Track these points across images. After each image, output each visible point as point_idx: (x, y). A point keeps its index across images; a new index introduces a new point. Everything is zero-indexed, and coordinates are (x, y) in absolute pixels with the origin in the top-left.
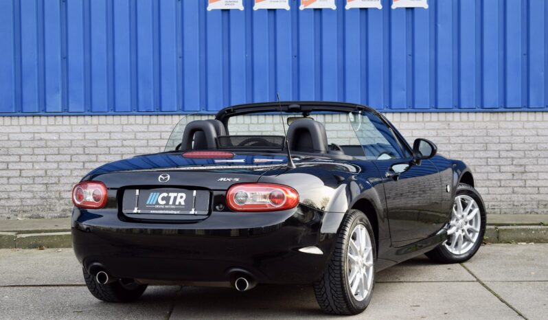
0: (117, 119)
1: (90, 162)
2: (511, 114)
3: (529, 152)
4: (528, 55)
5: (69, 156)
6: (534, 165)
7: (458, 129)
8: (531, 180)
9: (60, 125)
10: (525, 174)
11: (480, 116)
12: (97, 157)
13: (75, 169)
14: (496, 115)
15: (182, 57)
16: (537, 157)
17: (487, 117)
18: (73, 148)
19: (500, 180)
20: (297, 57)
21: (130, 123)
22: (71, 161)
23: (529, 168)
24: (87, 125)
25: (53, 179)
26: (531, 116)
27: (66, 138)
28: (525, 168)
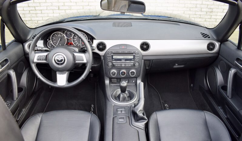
6: (217, 9)
8: (214, 15)
10: (212, 13)
19: (200, 15)
23: (214, 10)
28: (212, 10)
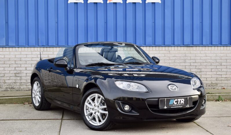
0: (29, 49)
1: (18, 67)
2: (195, 47)
3: (203, 63)
4: (202, 23)
5: (9, 65)
6: (205, 68)
7: (173, 54)
9: (5, 51)
10: (201, 72)
11: (182, 48)
12: (21, 65)
13: (11, 70)
14: (189, 48)
15: (57, 23)
16: (206, 65)
17: (185, 48)
18: (10, 61)
20: (106, 23)
21: (35, 50)
22: (10, 67)
23: (203, 70)
24: (16, 51)
25: (2, 74)
26: (204, 48)
27: (7, 57)
28: (201, 70)
